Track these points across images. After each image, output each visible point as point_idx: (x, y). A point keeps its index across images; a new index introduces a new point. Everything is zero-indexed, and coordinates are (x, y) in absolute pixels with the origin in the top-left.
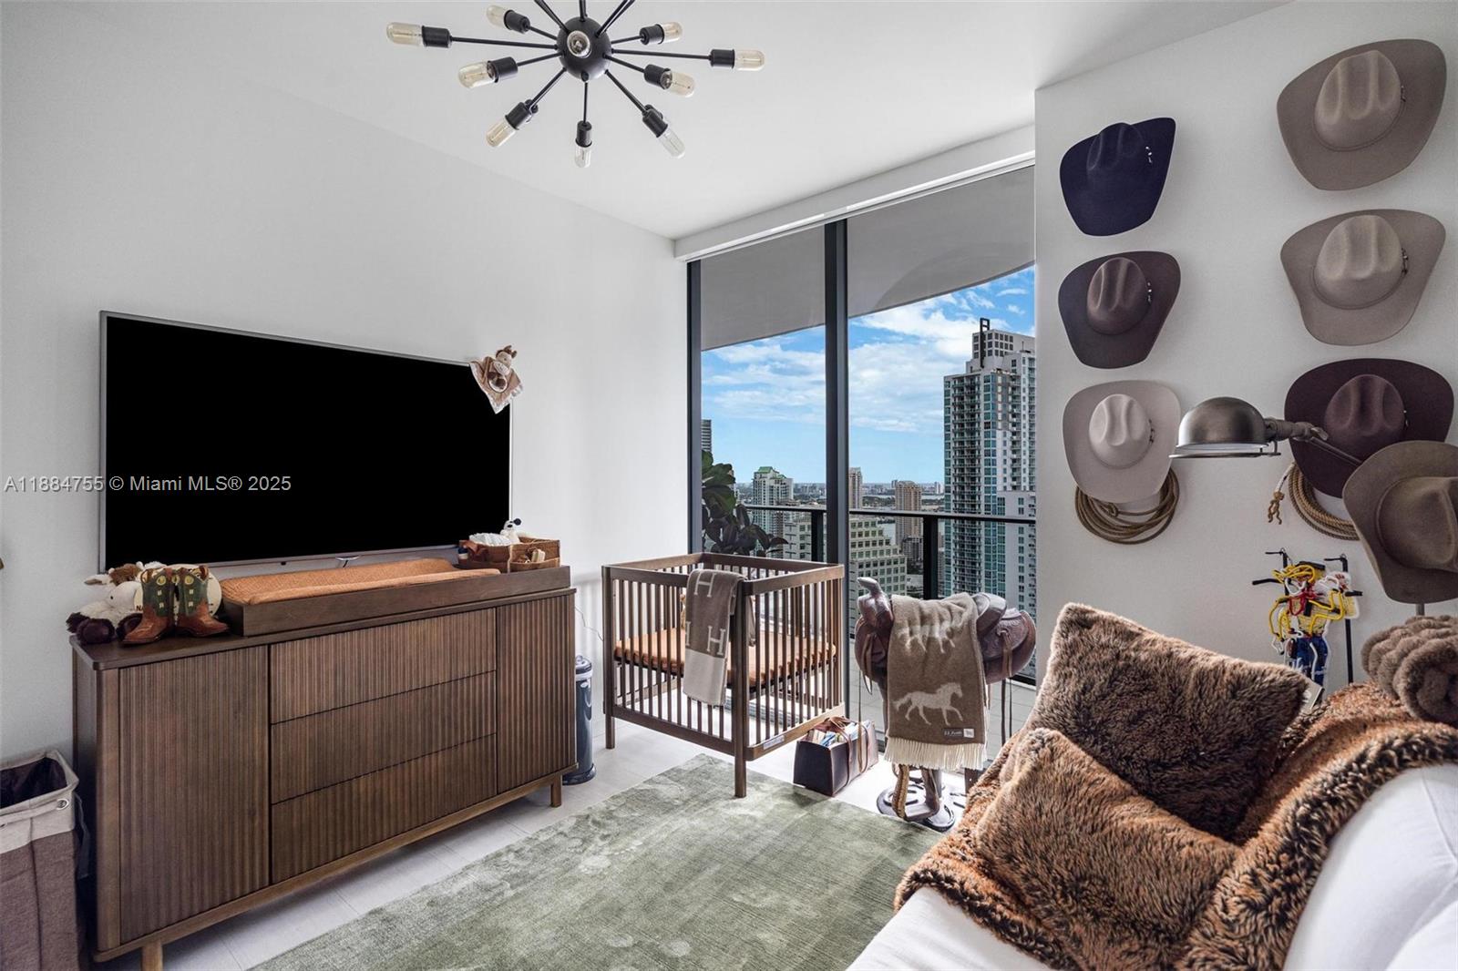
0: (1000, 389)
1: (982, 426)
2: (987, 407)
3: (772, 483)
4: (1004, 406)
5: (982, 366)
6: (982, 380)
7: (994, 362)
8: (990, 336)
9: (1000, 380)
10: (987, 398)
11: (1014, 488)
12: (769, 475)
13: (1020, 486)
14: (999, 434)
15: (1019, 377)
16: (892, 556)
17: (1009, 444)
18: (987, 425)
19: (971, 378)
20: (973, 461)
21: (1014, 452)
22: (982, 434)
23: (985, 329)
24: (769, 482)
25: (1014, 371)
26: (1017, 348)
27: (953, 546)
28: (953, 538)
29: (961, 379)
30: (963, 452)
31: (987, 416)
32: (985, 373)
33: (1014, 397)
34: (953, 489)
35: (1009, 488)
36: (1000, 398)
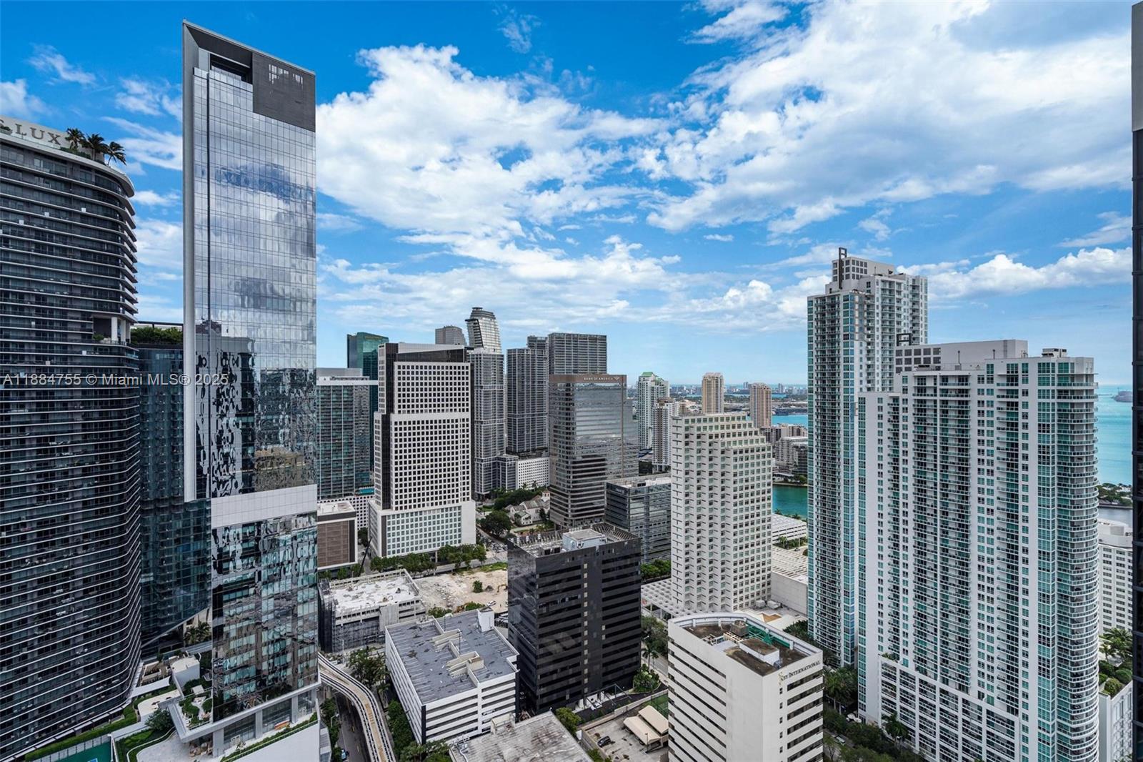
0: (857, 306)
1: (842, 337)
2: (846, 321)
3: (653, 384)
4: (861, 321)
5: (841, 288)
6: (841, 299)
7: (850, 285)
8: (848, 262)
9: (857, 299)
10: (846, 314)
11: (869, 389)
12: (651, 378)
13: (873, 388)
14: (856, 344)
15: (873, 296)
16: (761, 445)
17: (865, 352)
18: (846, 337)
19: (833, 298)
20: (833, 367)
21: (869, 359)
22: (841, 345)
23: (843, 257)
24: (651, 384)
25: (869, 291)
26: (870, 273)
27: (815, 437)
28: (815, 430)
29: (823, 298)
30: (824, 359)
31: (846, 329)
32: (843, 293)
33: (869, 313)
34: (815, 390)
35: (865, 390)
36: (857, 314)
